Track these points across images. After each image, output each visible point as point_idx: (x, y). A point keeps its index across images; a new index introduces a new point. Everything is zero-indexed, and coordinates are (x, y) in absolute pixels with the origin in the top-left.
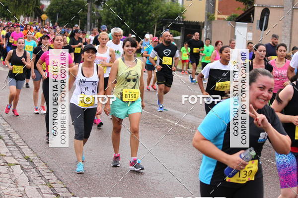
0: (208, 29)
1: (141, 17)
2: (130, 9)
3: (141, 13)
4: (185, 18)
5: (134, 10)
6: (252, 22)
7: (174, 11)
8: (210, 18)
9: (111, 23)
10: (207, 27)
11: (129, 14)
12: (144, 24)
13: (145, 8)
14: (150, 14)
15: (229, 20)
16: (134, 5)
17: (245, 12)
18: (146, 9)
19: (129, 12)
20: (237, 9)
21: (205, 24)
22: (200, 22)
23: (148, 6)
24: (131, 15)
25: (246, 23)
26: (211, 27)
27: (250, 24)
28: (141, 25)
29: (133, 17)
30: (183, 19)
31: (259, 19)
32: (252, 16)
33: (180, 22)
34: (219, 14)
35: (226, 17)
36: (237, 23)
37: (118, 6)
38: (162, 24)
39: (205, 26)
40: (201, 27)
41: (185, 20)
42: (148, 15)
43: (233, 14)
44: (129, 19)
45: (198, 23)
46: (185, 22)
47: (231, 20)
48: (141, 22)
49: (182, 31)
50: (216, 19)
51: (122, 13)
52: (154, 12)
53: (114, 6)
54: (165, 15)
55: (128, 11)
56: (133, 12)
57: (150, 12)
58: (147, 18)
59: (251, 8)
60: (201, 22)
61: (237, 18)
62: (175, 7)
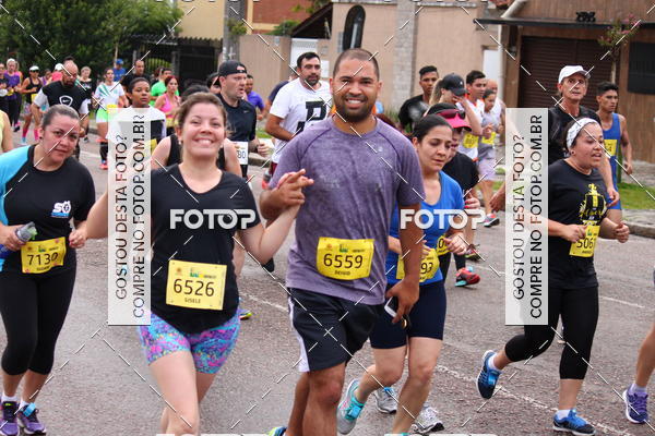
0: (230, 55)
1: (83, 32)
2: (59, 14)
3: (84, 22)
4: (181, 30)
5: (67, 16)
6: (328, 38)
7: (157, 18)
8: (235, 31)
9: (18, 46)
10: (228, 51)
11: (59, 24)
12: (91, 47)
13: (92, 10)
14: (103, 24)
15: (277, 33)
16: (69, 5)
17: (312, 16)
18: (93, 14)
19: (57, 21)
20: (293, 9)
21: (225, 43)
22: (213, 38)
23: (99, 7)
24: (62, 26)
25: (315, 40)
26: (237, 51)
27: (324, 42)
28: (84, 49)
29: (65, 31)
30: (176, 34)
31: (342, 30)
32: (327, 24)
33: (170, 39)
34: (255, 20)
35: (271, 27)
36: (294, 39)
37: (32, 7)
38: (129, 47)
39: (224, 49)
40: (216, 51)
41: (180, 35)
42: (99, 25)
43: (285, 21)
44: (57, 35)
45: (208, 42)
46: (180, 40)
47: (282, 35)
48: (84, 42)
49: (174, 60)
50: (249, 32)
51: (43, 22)
52: (112, 20)
53: (24, 8)
54: (136, 26)
55: (54, 19)
56: (66, 21)
57: (103, 18)
58: (97, 33)
59: (325, 8)
60: (216, 40)
61: (295, 30)
62: (158, 9)
